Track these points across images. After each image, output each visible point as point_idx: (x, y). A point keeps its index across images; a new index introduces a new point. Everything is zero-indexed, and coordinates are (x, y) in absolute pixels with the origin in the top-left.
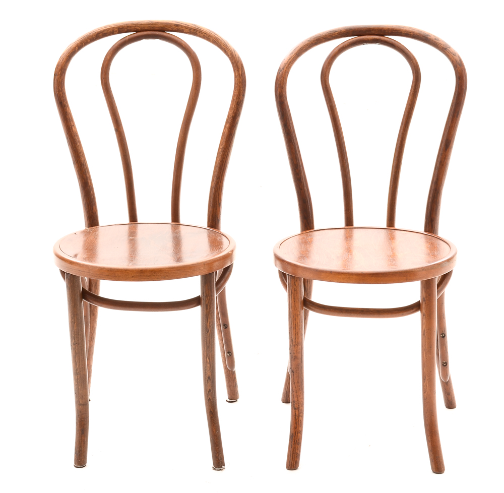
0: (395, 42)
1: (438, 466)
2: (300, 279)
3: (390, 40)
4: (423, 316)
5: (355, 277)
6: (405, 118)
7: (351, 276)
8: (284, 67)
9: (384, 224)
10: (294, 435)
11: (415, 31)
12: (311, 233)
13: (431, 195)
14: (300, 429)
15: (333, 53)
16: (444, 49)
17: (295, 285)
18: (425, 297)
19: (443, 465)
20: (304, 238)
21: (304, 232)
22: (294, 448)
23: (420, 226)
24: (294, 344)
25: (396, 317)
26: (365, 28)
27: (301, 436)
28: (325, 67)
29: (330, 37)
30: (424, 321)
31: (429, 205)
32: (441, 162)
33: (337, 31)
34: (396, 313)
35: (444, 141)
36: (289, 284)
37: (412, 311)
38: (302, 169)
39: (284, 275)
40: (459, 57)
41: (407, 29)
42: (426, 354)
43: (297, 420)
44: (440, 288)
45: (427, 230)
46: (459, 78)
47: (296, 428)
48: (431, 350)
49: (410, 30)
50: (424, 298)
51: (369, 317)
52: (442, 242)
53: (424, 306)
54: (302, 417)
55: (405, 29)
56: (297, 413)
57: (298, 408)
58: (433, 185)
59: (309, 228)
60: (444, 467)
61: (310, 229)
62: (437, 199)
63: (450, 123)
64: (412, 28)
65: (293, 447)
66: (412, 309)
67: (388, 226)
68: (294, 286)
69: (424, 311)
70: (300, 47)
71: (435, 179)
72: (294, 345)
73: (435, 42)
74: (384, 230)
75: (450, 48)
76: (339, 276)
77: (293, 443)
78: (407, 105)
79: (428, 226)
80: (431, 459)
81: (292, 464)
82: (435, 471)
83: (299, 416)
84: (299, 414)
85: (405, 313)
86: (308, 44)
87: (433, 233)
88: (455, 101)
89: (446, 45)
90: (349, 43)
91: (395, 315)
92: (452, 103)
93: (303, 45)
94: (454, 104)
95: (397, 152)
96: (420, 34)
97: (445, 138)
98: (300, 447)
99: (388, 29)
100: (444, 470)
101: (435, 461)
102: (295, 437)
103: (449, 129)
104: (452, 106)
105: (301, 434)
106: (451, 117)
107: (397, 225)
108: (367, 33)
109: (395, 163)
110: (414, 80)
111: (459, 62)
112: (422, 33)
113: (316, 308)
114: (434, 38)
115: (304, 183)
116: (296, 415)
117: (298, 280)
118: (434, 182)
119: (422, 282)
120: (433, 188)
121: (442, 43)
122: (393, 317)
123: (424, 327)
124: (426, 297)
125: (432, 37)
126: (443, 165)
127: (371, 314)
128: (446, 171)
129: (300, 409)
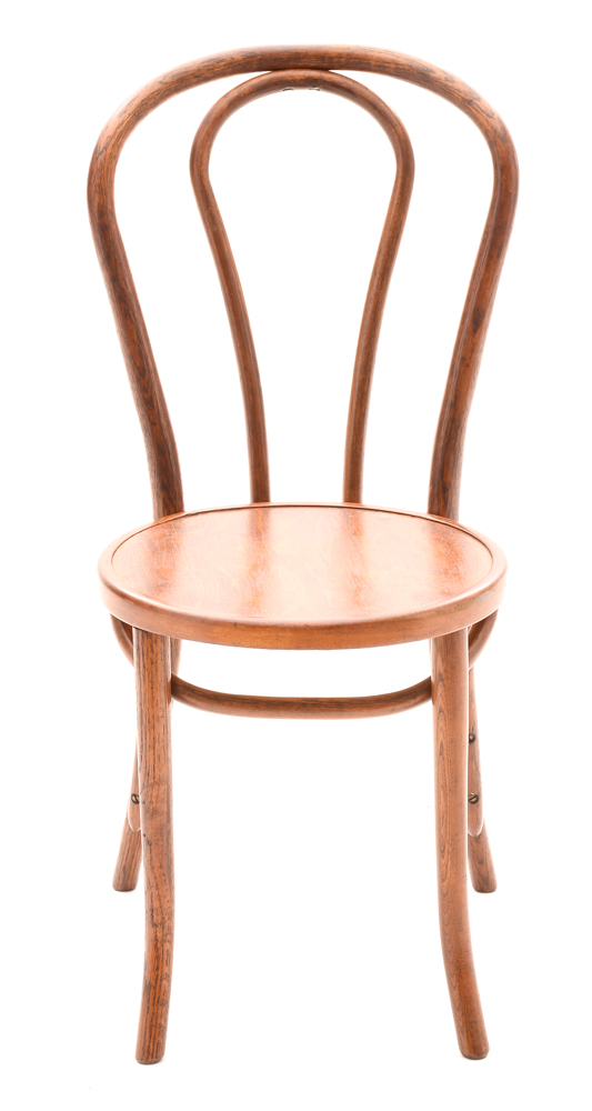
0: (356, 85)
1: (474, 1044)
2: (163, 638)
3: (344, 80)
4: (440, 712)
5: (289, 634)
6: (381, 259)
7: (281, 634)
8: (108, 144)
9: (338, 497)
10: (153, 984)
11: (401, 61)
12: (177, 523)
13: (443, 434)
14: (166, 969)
15: (216, 111)
16: (466, 103)
17: (152, 651)
18: (442, 671)
19: (485, 1039)
20: (164, 535)
21: (163, 520)
22: (153, 1014)
23: (420, 501)
24: (151, 781)
25: (378, 715)
26: (286, 52)
27: (169, 985)
28: (199, 142)
29: (208, 75)
30: (442, 724)
31: (439, 456)
32: (463, 359)
33: (223, 60)
34: (378, 707)
35: (470, 311)
36: (138, 649)
37: (413, 701)
38: (154, 380)
39: (128, 628)
40: (500, 121)
41: (382, 56)
42: (445, 795)
43: (160, 951)
44: (473, 647)
45: (436, 509)
46: (502, 171)
47: (157, 969)
48: (456, 787)
49: (389, 57)
50: (440, 675)
51: (318, 718)
52: (471, 539)
53: (439, 691)
54: (171, 942)
55: (376, 55)
56: (159, 935)
57: (163, 924)
58: (447, 410)
59: (172, 510)
60: (486, 1044)
61: (176, 512)
62: (456, 440)
63: (482, 270)
64: (392, 53)
65: (151, 1011)
66: (414, 697)
67: (346, 500)
68: (150, 654)
69: (440, 701)
70: (142, 97)
71: (451, 397)
72: (152, 785)
73: (446, 86)
74: (338, 510)
75: (479, 99)
76: (256, 634)
77: (151, 1002)
78: (385, 229)
79: (436, 502)
80: (458, 1026)
81: (148, 1052)
82: (467, 1052)
83: (163, 941)
84: (164, 935)
85: (398, 707)
86: (158, 90)
87: (448, 517)
88: (493, 221)
89: (471, 92)
90: (252, 86)
91: (376, 711)
92: (487, 226)
93: (148, 93)
94: (491, 229)
95: (365, 337)
96: (411, 67)
97: (472, 305)
98: (167, 1011)
99: (340, 56)
100: (487, 1051)
101: (467, 1031)
102: (155, 988)
103: (481, 286)
104: (486, 233)
105: (169, 981)
106: (485, 258)
107: (367, 497)
108: (291, 63)
109: (360, 362)
110: (400, 174)
111: (502, 133)
112: (415, 65)
113: (197, 699)
114: (443, 76)
115: (160, 408)
116: (156, 940)
117: (159, 640)
118: (448, 404)
119: (435, 640)
120: (446, 417)
121: (462, 88)
122: (373, 715)
123: (441, 737)
124: (445, 671)
125: (438, 75)
126: (468, 366)
127: (323, 711)
128: (474, 379)
129: (166, 925)
